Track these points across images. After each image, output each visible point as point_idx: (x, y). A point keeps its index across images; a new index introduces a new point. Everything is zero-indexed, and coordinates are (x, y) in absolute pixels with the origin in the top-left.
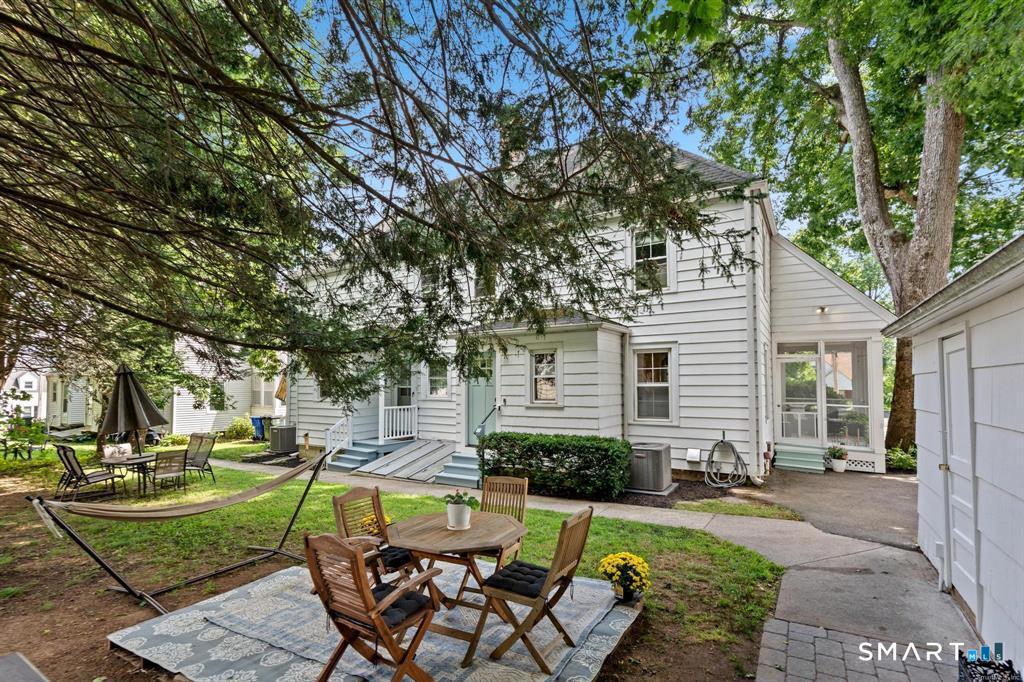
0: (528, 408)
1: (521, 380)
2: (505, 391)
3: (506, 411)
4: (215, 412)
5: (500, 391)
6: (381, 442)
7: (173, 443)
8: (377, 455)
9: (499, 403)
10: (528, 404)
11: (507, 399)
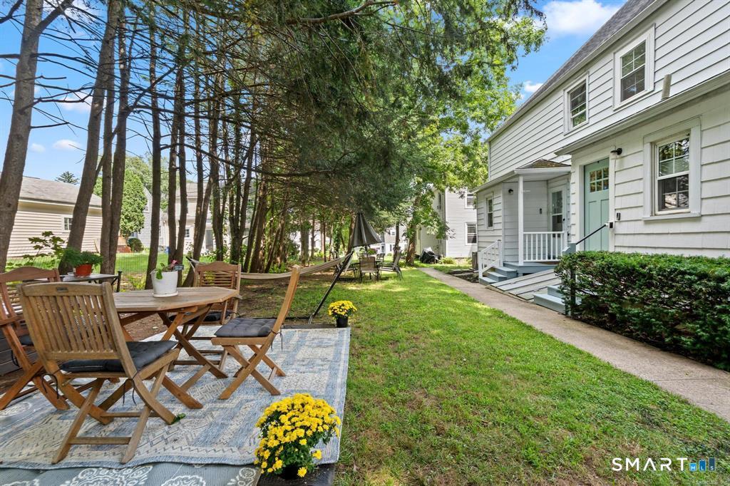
0: (647, 222)
1: (637, 186)
2: (619, 203)
3: (620, 228)
4: (471, 244)
5: (614, 204)
6: (521, 264)
7: (445, 263)
8: (516, 274)
9: (613, 219)
10: (648, 216)
11: (622, 212)
